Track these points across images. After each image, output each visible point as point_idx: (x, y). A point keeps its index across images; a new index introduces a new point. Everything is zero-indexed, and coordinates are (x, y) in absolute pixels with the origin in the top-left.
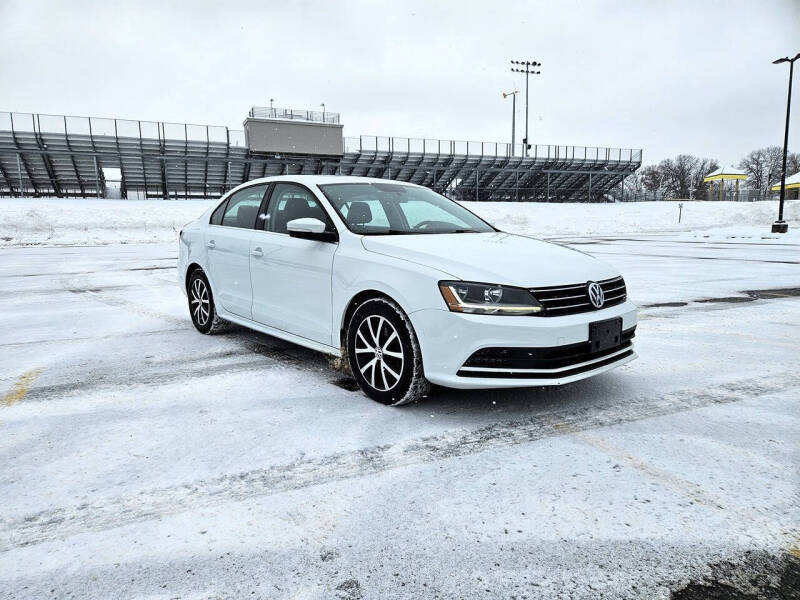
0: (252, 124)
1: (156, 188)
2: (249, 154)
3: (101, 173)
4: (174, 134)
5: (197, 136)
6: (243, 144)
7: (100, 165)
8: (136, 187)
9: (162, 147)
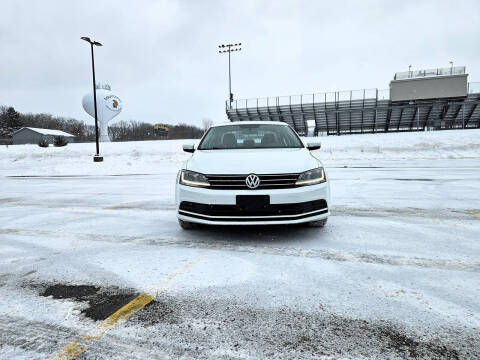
0: (395, 84)
1: (333, 129)
2: (391, 103)
3: (305, 123)
4: (344, 98)
5: (358, 97)
6: (387, 98)
7: (304, 119)
8: (322, 129)
9: (337, 105)
